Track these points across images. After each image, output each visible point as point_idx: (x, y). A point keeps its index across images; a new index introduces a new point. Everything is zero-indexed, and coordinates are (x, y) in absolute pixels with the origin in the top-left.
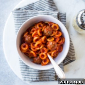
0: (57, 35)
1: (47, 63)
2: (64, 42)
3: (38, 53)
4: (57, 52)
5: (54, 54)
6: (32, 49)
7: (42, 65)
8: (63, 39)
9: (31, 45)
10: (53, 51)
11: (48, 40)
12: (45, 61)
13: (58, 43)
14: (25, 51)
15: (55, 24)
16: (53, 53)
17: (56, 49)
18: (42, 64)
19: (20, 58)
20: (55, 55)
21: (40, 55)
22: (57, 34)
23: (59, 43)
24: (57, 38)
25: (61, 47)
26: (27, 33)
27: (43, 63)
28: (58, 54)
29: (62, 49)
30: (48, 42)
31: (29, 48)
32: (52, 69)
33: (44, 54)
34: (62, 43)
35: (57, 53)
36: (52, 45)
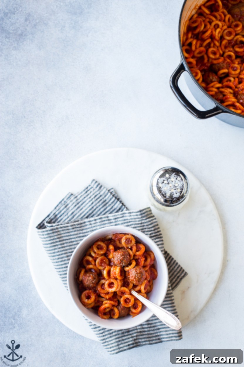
0: (138, 253)
1: (139, 309)
2: (154, 260)
3: (116, 298)
4: (149, 281)
5: (145, 289)
6: (103, 295)
7: (133, 316)
8: (150, 255)
9: (99, 288)
10: (142, 284)
11: (127, 269)
12: (135, 306)
13: (144, 267)
14: (93, 305)
15: (125, 234)
16: (143, 287)
17: (146, 279)
18: (131, 314)
19: (86, 318)
20: (148, 288)
21: (122, 300)
22: (137, 251)
23: (145, 265)
24: (140, 258)
25: (153, 269)
26: (83, 272)
27: (134, 311)
28: (153, 284)
29: (156, 273)
30: (127, 273)
31: (99, 296)
32: (152, 317)
33: (127, 296)
34: (152, 263)
35: (151, 284)
36: (137, 275)
